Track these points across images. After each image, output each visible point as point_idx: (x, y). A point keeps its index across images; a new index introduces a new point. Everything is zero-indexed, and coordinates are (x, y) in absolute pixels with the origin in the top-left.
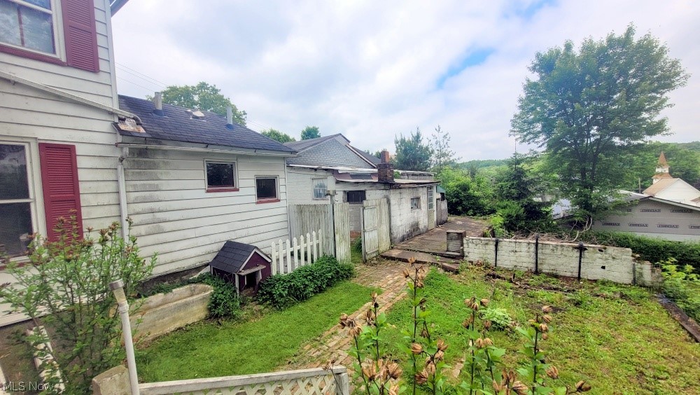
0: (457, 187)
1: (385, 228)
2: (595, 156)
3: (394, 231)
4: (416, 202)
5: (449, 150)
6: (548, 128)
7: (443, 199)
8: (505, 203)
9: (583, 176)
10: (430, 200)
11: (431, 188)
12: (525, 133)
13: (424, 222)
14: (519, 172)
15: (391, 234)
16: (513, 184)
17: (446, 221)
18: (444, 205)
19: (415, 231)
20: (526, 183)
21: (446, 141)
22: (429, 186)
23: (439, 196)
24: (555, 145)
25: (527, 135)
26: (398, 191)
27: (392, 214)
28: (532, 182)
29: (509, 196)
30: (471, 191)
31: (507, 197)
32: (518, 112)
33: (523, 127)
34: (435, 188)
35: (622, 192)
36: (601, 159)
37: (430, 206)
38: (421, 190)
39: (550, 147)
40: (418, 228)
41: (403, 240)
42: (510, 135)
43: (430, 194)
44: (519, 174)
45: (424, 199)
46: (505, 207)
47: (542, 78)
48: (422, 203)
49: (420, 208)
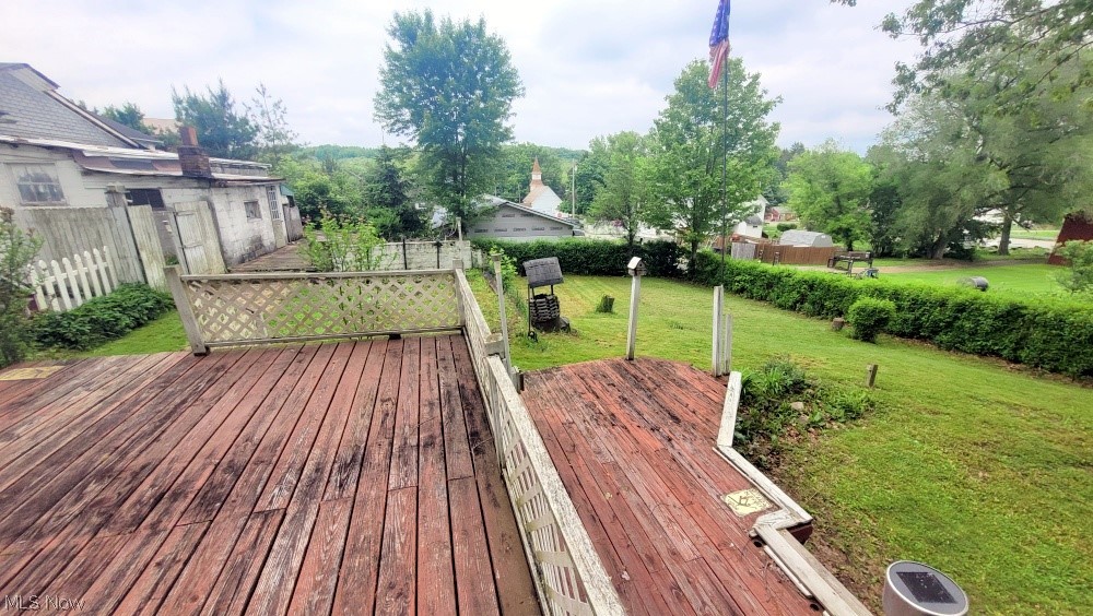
0: (310, 188)
1: (213, 244)
2: (464, 158)
3: (227, 248)
4: (252, 208)
5: (287, 128)
6: (417, 118)
7: (292, 204)
8: (378, 210)
9: (455, 179)
10: (273, 205)
11: (272, 188)
12: (392, 121)
13: (269, 238)
14: (390, 171)
15: (223, 252)
16: (385, 187)
17: (301, 237)
18: (295, 214)
19: (257, 249)
20: (401, 186)
21: (279, 113)
22: (269, 186)
23: (286, 201)
24: (425, 138)
25: (394, 124)
26: (223, 191)
27: (220, 223)
28: (406, 185)
29: (382, 203)
30: (331, 194)
31: (380, 203)
32: (381, 89)
33: (389, 112)
34: (278, 189)
35: (487, 197)
36: (468, 162)
37: (275, 215)
38: (257, 190)
39: (421, 142)
40: (262, 245)
41: (242, 261)
42: (374, 120)
43: (271, 197)
44: (390, 175)
45: (263, 204)
46: (377, 216)
47: (404, 51)
48: (261, 209)
49: (260, 217)
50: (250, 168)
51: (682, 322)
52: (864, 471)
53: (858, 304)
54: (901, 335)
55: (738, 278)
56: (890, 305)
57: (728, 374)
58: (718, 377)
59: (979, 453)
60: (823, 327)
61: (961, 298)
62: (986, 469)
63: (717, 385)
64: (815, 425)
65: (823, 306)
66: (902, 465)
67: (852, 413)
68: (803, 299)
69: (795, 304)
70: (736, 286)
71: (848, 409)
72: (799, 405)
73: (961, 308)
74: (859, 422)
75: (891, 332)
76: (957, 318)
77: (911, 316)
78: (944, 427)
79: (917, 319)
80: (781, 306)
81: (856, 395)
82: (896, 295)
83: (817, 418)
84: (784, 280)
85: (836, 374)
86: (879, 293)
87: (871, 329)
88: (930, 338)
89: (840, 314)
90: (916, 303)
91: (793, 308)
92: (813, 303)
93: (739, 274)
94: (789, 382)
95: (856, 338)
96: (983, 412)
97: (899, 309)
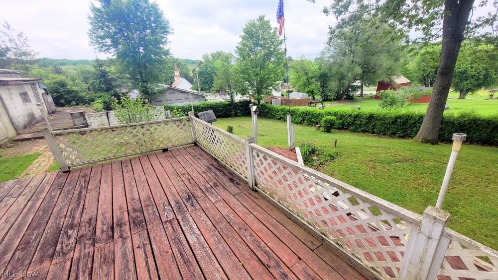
0: (54, 84)
1: (5, 119)
2: (145, 65)
3: (15, 121)
4: (25, 97)
5: (29, 49)
6: (115, 44)
7: (47, 93)
8: (99, 94)
9: (141, 76)
10: (36, 94)
11: (34, 84)
12: (101, 45)
13: (37, 113)
14: (103, 73)
15: (13, 124)
16: (101, 81)
17: (55, 112)
18: (50, 99)
19: (32, 121)
20: (110, 80)
21: (22, 40)
22: (32, 83)
23: (43, 92)
24: (122, 55)
25: (102, 47)
26: (5, 88)
27: (8, 107)
28: (113, 79)
29: (100, 90)
30: (69, 87)
31: (99, 90)
32: (91, 27)
33: (99, 41)
34: (37, 85)
35: (160, 85)
36: (147, 67)
37: (39, 100)
38: (25, 86)
39: (119, 57)
40: (35, 118)
41: (25, 127)
42: (90, 45)
43: (35, 90)
44: (104, 74)
45: (31, 94)
46: (100, 97)
47: (103, 7)
48: (30, 97)
49: (30, 101)
50: (9, 73)
51: (263, 133)
52: (340, 176)
53: (324, 119)
54: (338, 129)
55: (278, 113)
56: (334, 118)
57: (295, 149)
58: (291, 150)
59: (371, 164)
60: (313, 129)
61: (355, 113)
62: (374, 169)
63: (292, 153)
64: (321, 164)
65: (311, 121)
66: (351, 172)
67: (332, 158)
68: (303, 120)
69: (301, 121)
70: (278, 117)
71: (331, 156)
72: (315, 158)
73: (356, 117)
74: (335, 160)
75: (335, 128)
76: (355, 120)
77: (341, 121)
78: (360, 157)
79: (343, 122)
80: (296, 123)
81: (332, 151)
82: (335, 114)
83: (322, 161)
84: (296, 112)
85: (324, 145)
86: (330, 114)
87: (329, 128)
88: (348, 129)
89: (317, 124)
90: (342, 117)
91: (300, 123)
92: (308, 120)
93: (278, 112)
94: (310, 150)
95: (325, 132)
96: (370, 151)
97: (337, 119)
